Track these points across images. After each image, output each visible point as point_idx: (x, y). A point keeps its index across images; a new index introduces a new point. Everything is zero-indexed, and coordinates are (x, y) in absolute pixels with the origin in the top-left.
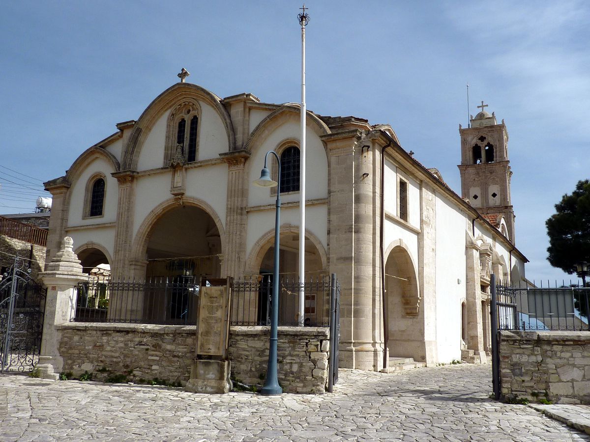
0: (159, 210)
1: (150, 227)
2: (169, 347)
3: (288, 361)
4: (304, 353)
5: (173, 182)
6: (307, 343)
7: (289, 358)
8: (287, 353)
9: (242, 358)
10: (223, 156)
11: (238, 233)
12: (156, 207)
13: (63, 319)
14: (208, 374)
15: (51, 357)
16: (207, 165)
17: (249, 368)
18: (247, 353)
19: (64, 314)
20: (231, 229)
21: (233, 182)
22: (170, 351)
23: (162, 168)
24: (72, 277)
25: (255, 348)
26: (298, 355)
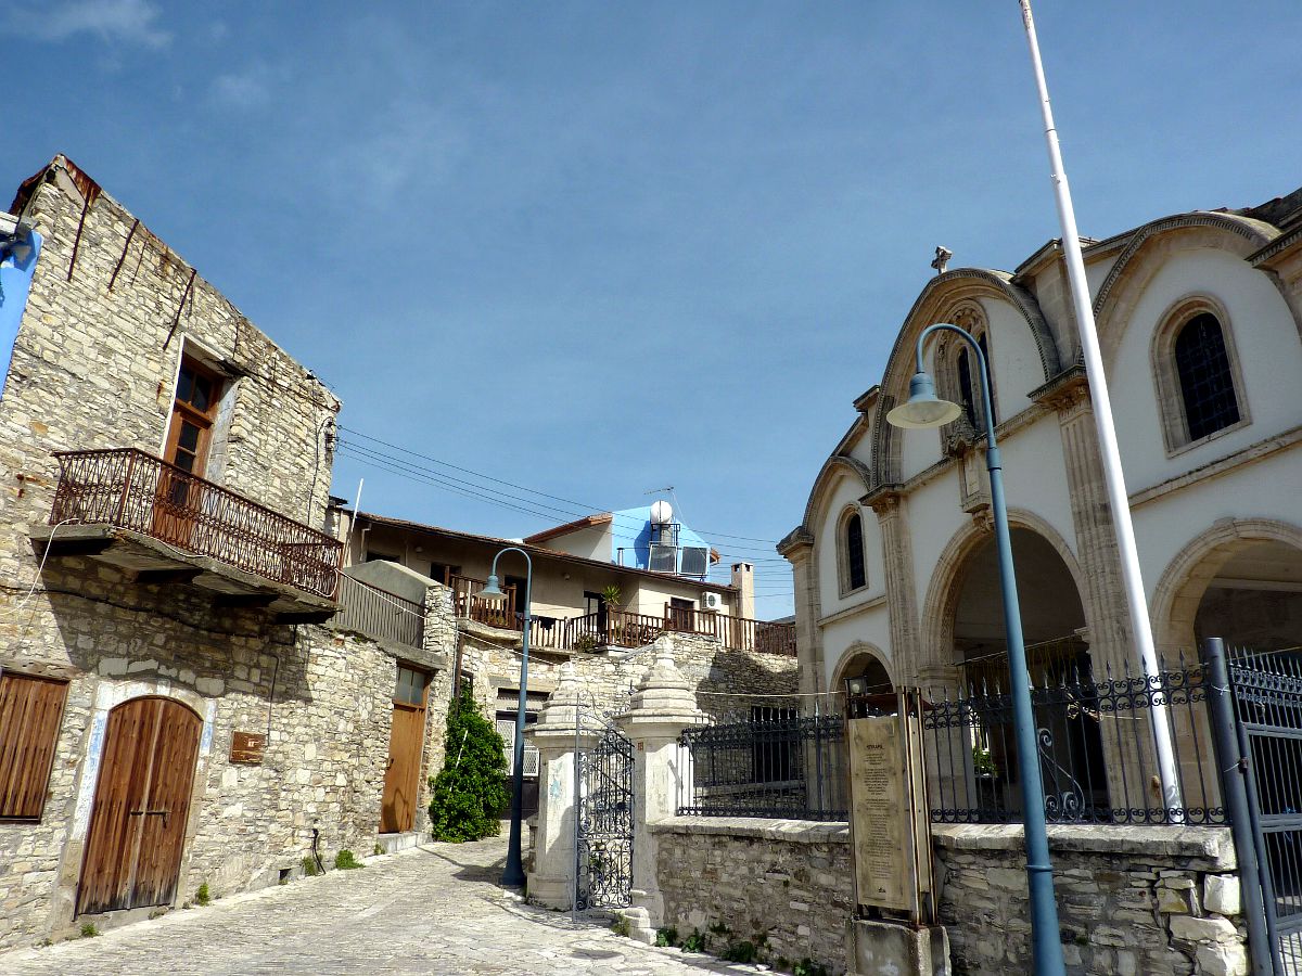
0: (953, 553)
1: (947, 591)
2: (824, 879)
3: (1104, 941)
4: (1146, 918)
5: (964, 485)
6: (1152, 883)
7: (1103, 930)
8: (1095, 912)
9: (978, 921)
10: (1036, 398)
11: (1107, 569)
12: (946, 550)
13: (661, 811)
14: (884, 963)
15: (644, 893)
16: (1018, 429)
17: (1001, 955)
18: (990, 906)
19: (661, 800)
20: (1091, 562)
21: (1074, 448)
22: (826, 890)
23: (940, 463)
24: (662, 719)
25: (1006, 890)
26: (1129, 923)
